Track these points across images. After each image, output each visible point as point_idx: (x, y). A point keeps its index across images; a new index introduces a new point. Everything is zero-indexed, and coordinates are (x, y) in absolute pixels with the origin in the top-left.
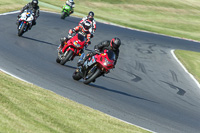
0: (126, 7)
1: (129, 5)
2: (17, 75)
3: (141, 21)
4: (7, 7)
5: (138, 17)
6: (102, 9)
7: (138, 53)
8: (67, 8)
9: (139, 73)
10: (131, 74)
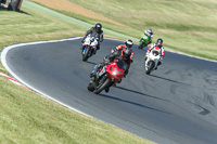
0: (193, 35)
1: (198, 33)
2: (74, 107)
3: (210, 50)
4: (64, 33)
5: (207, 46)
6: (169, 36)
7: (207, 84)
8: (145, 38)
9: (207, 105)
10: (199, 106)
